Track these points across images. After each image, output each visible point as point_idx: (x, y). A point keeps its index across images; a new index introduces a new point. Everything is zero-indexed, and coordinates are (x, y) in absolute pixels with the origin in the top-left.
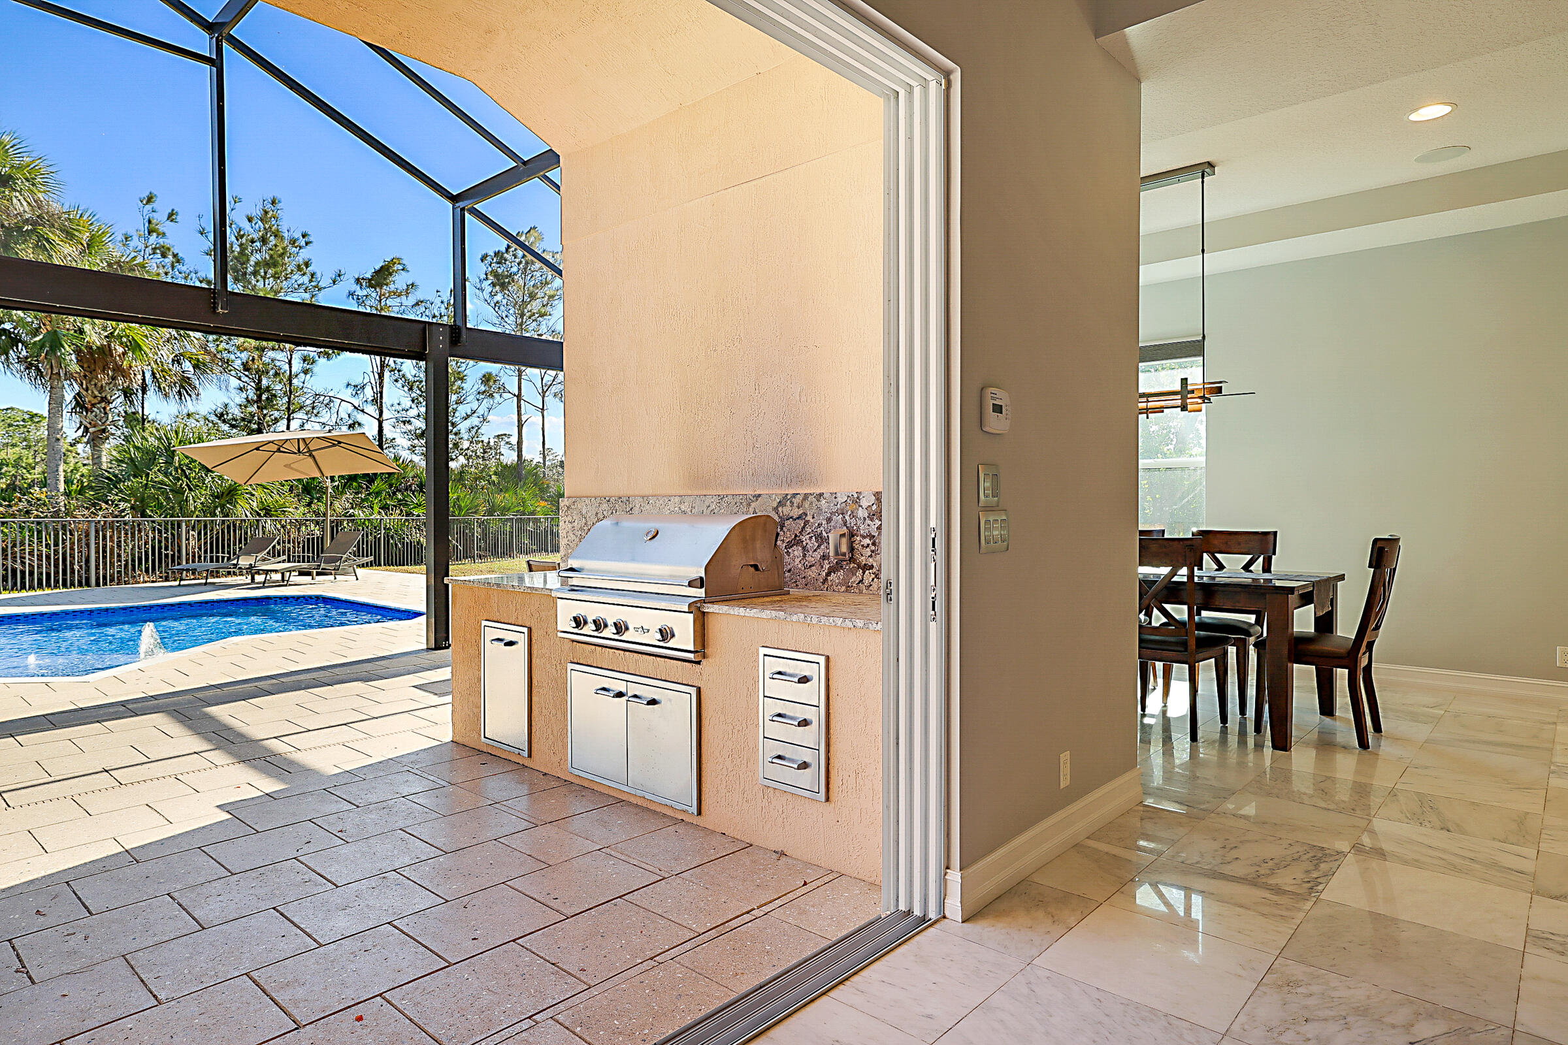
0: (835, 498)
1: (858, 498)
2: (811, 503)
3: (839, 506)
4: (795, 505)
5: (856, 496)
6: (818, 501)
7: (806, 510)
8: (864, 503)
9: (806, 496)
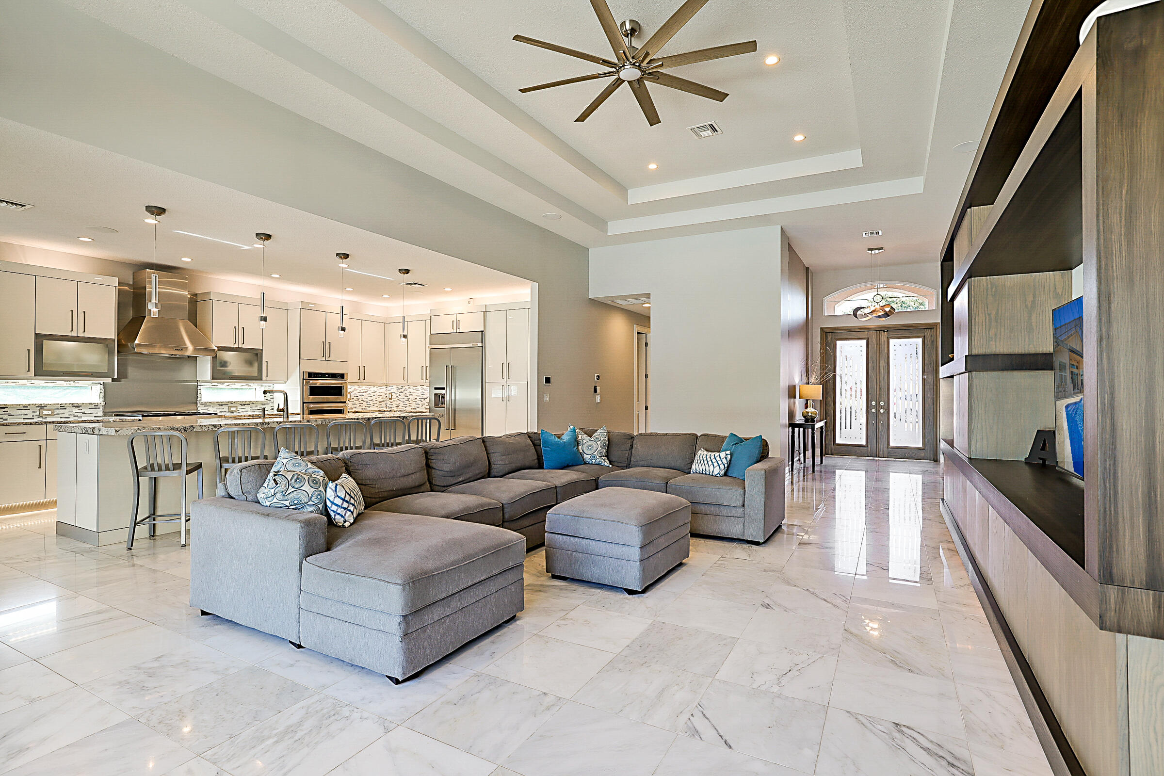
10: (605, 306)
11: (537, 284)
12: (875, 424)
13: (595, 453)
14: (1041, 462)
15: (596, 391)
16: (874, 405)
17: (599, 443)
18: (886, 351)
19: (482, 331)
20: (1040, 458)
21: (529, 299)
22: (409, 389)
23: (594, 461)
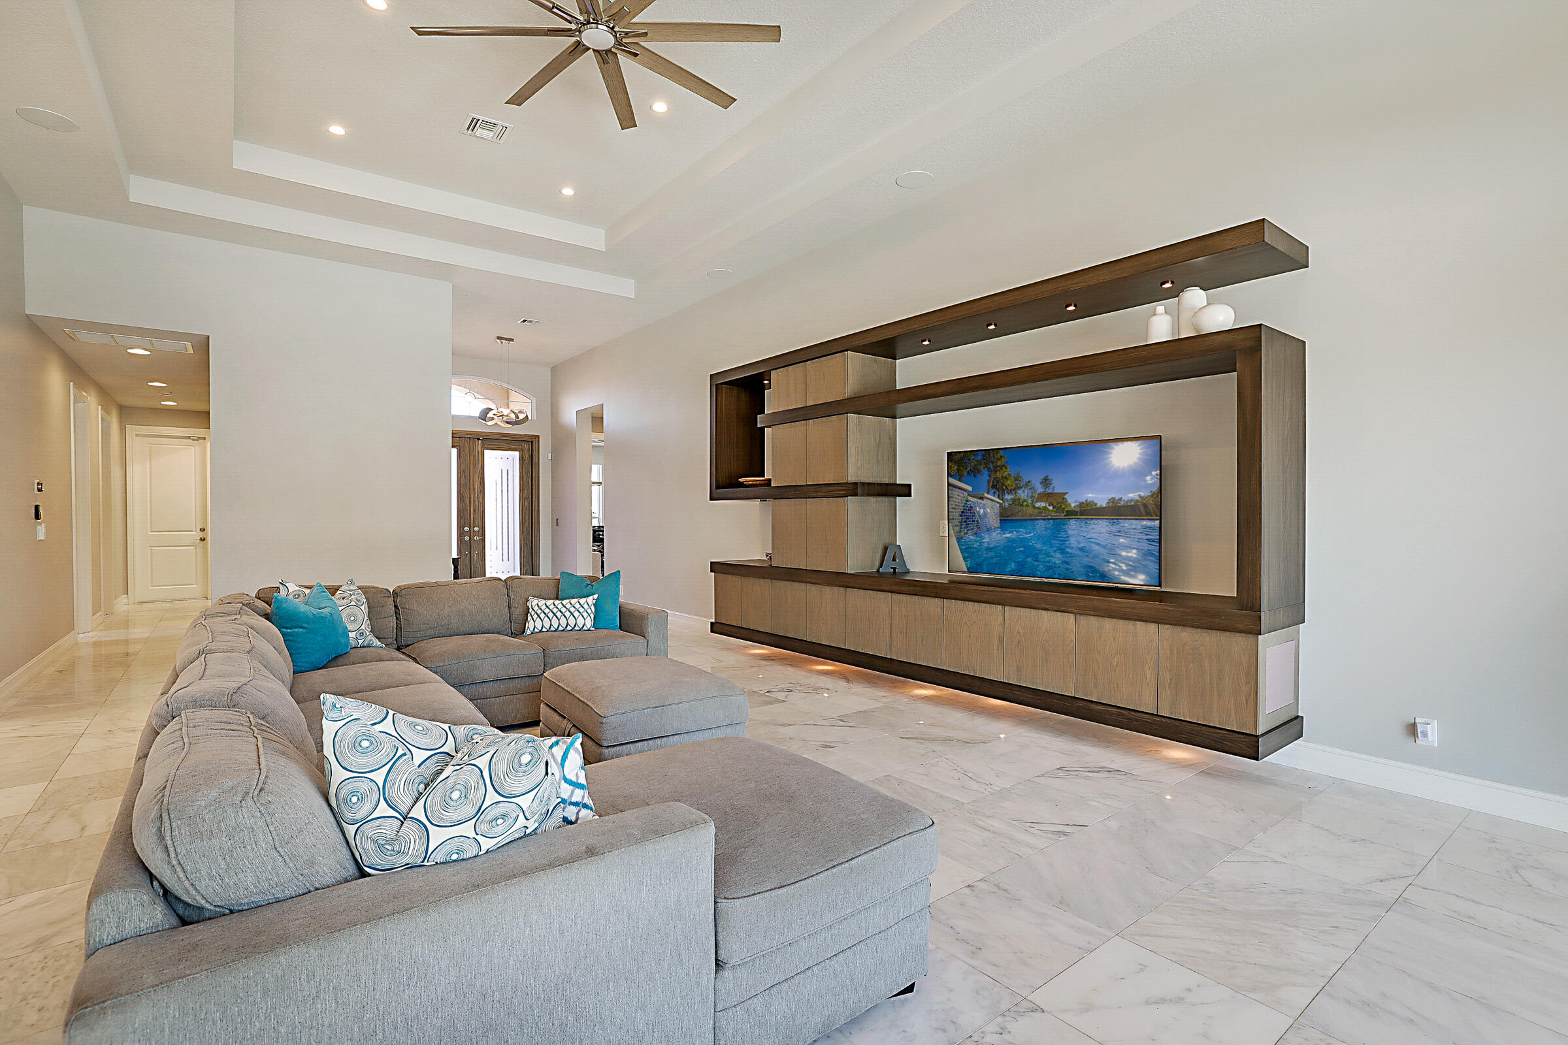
12: (468, 555)
13: (363, 627)
14: (892, 570)
15: (37, 516)
16: (466, 528)
18: (480, 464)
20: (891, 568)
23: (361, 642)
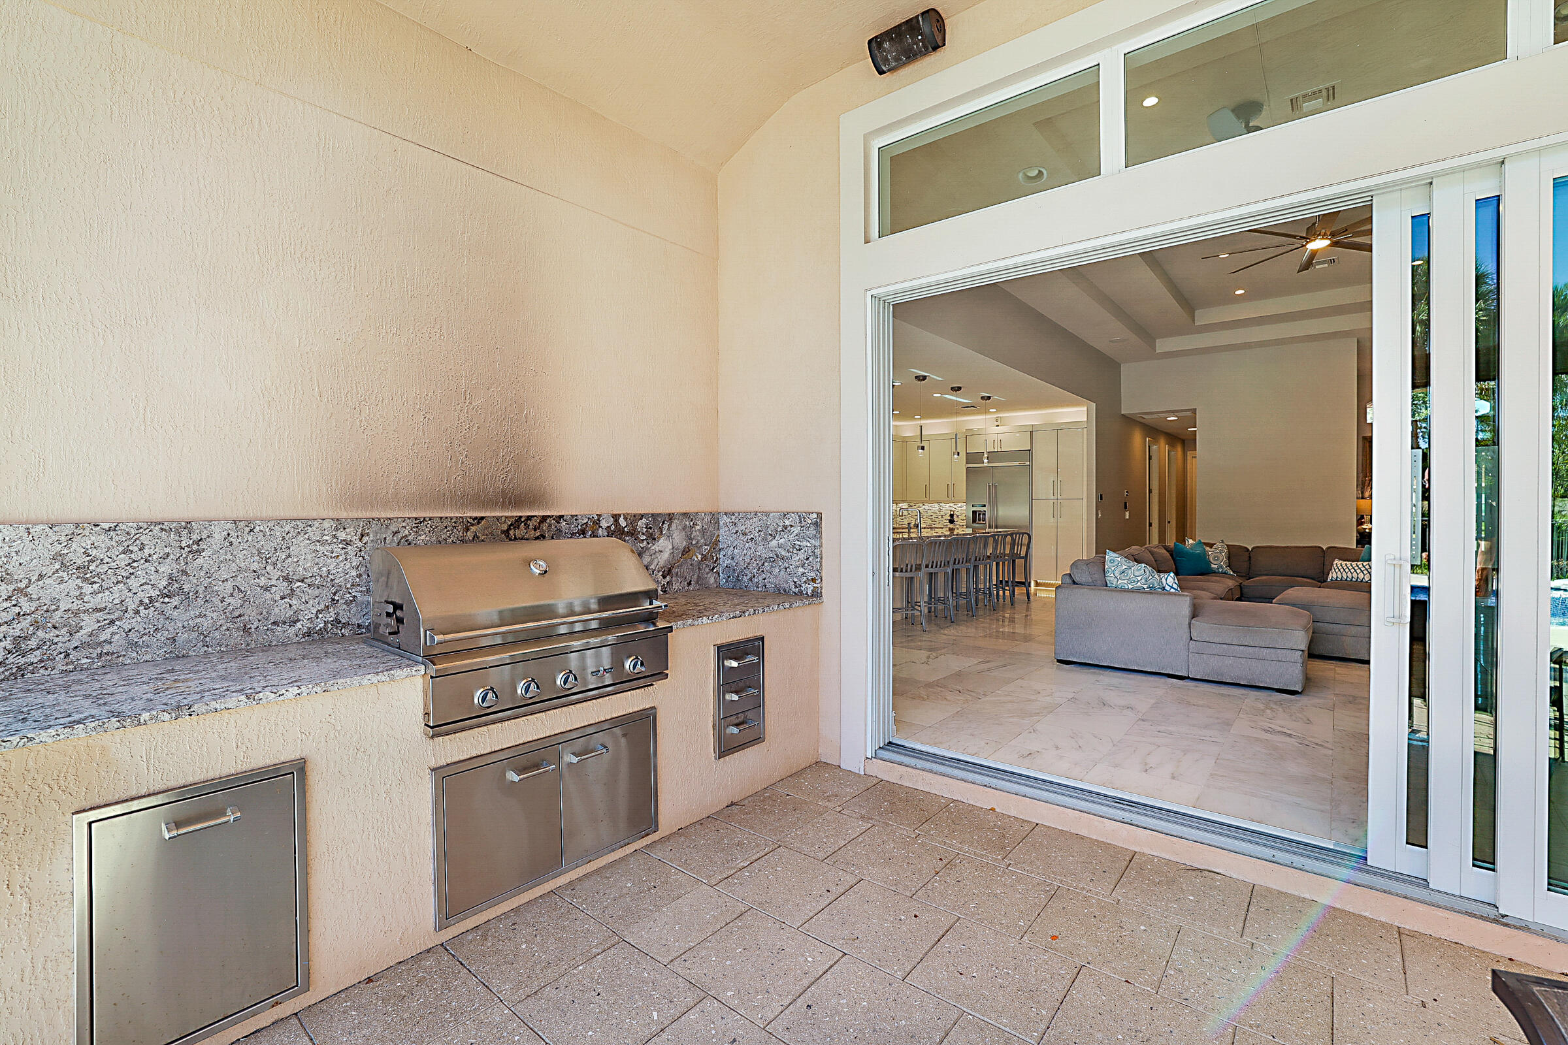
0: (576, 520)
1: (598, 520)
2: (550, 525)
3: (579, 527)
4: (531, 527)
5: (596, 518)
6: (558, 522)
7: (544, 531)
8: (604, 524)
9: (544, 518)
10: (1130, 421)
11: (1095, 404)
13: (1222, 563)
15: (1126, 507)
17: (1223, 554)
19: (1029, 450)
21: (1086, 420)
22: (924, 507)
23: (1220, 570)
